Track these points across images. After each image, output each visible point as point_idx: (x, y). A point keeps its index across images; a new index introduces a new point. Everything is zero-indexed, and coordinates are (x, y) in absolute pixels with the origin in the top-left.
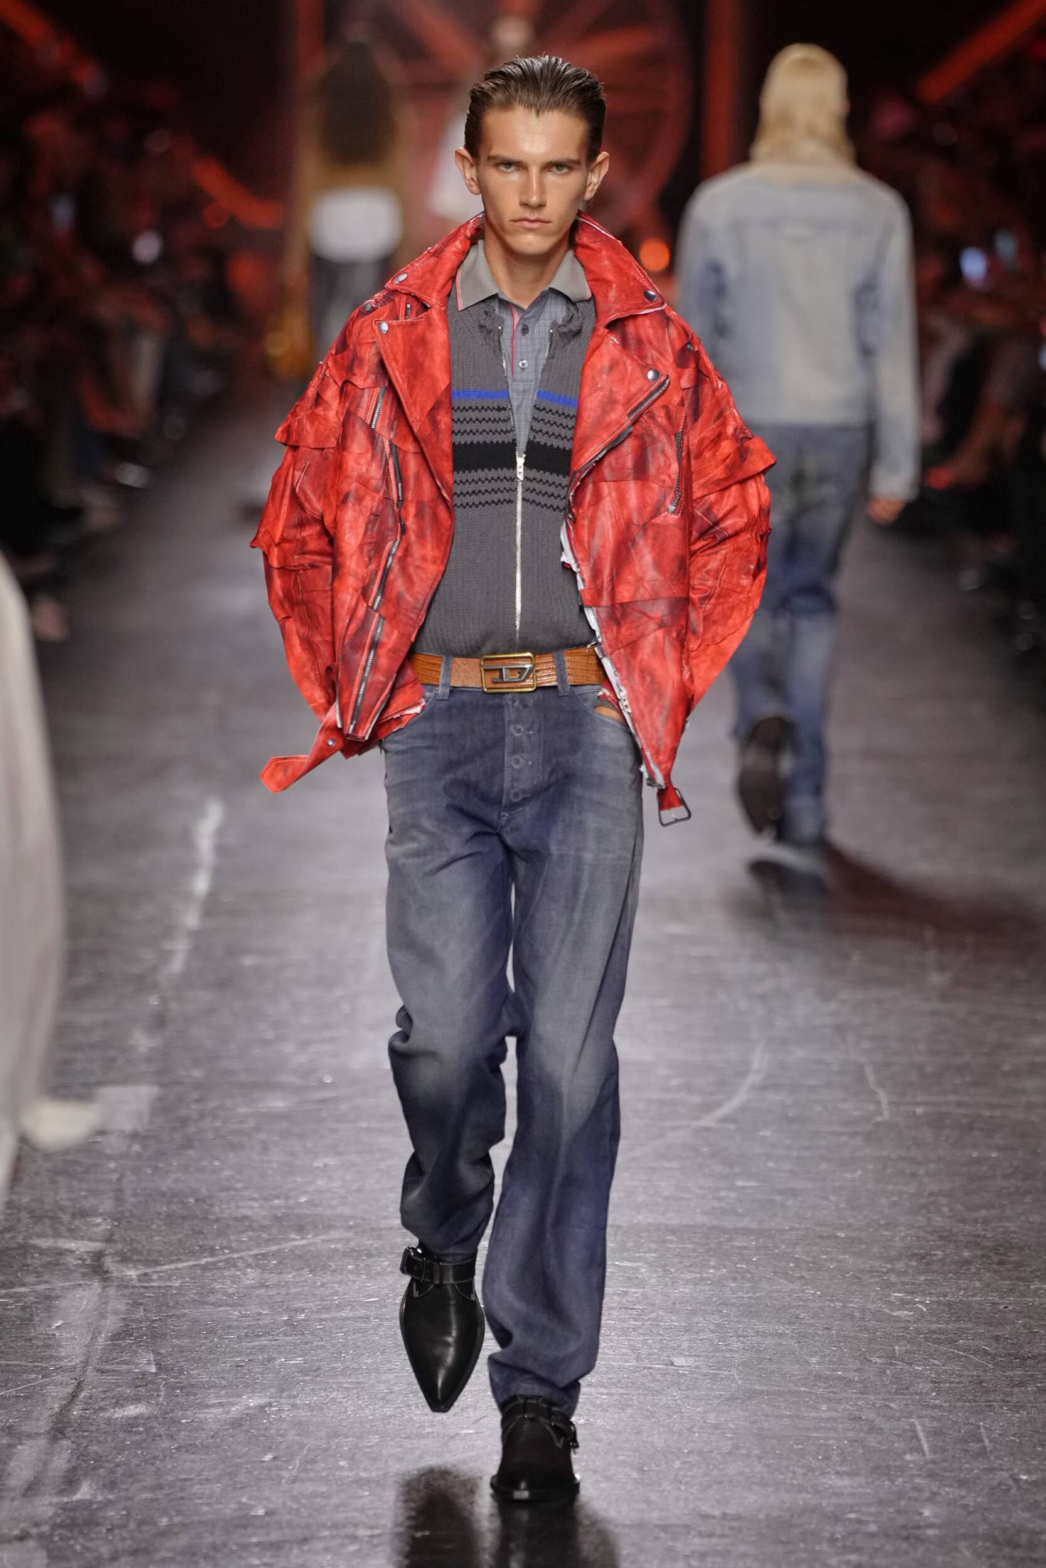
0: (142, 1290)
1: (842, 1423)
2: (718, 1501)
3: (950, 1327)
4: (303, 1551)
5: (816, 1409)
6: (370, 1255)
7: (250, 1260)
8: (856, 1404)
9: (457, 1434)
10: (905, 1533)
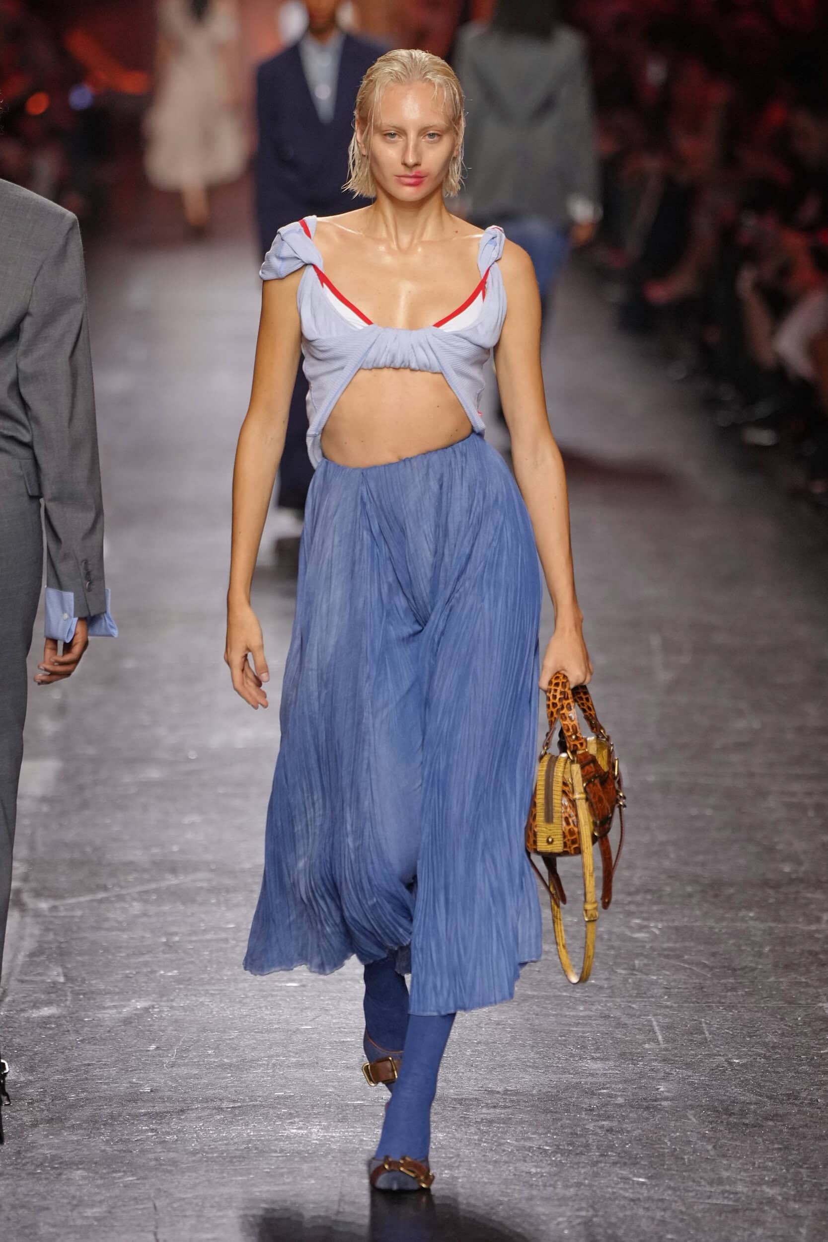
0: (52, 919)
1: (595, 1020)
2: (501, 1080)
3: (678, 945)
4: (181, 1119)
5: (574, 1009)
6: (228, 891)
7: (136, 896)
8: (606, 1005)
9: (298, 1029)
10: (645, 1104)
